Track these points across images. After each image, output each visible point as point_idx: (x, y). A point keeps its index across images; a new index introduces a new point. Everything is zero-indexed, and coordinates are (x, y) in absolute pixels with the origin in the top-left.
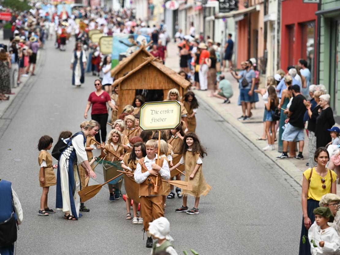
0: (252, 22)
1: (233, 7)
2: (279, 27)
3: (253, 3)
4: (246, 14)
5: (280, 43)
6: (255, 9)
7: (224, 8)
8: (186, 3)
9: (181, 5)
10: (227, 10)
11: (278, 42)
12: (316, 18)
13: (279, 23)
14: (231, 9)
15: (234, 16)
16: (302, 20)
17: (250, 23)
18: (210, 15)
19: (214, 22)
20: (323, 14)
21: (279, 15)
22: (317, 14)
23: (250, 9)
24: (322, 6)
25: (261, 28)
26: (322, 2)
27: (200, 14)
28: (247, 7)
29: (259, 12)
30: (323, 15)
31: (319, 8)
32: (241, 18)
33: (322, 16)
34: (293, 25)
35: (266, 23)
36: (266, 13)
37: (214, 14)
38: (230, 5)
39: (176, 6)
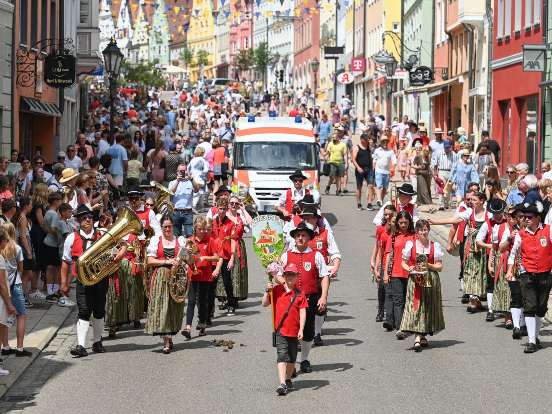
0: (453, 98)
1: (427, 79)
2: (490, 103)
3: (454, 74)
4: (444, 88)
5: (491, 125)
6: (458, 80)
7: (417, 80)
8: (364, 75)
9: (357, 77)
10: (420, 83)
11: (489, 123)
12: (539, 90)
13: (489, 98)
14: (426, 82)
15: (429, 91)
16: (520, 95)
17: (450, 100)
18: (396, 91)
19: (401, 99)
20: (548, 85)
21: (489, 88)
22: (540, 86)
23: (450, 81)
24: (547, 75)
25: (465, 106)
26: (548, 71)
27: (382, 89)
28: (446, 78)
29: (462, 84)
30: (548, 87)
31: (543, 78)
32: (439, 92)
33: (546, 88)
34: (509, 100)
35: (471, 99)
36: (472, 86)
37: (402, 89)
38: (424, 77)
39: (351, 79)
